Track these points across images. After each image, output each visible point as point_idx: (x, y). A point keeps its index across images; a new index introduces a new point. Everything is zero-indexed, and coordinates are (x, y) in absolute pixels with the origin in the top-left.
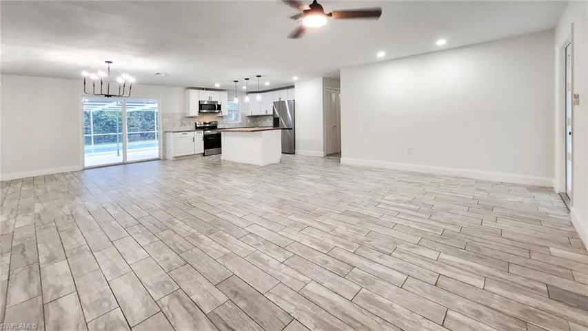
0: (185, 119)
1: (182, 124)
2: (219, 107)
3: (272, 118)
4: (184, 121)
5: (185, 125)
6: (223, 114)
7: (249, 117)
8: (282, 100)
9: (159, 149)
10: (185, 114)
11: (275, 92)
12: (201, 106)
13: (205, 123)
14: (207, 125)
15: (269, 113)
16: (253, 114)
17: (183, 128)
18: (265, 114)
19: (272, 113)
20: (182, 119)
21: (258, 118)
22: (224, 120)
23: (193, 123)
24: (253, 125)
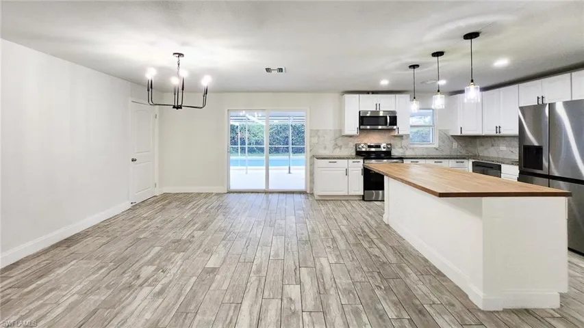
0: (340, 138)
1: (336, 146)
2: (394, 121)
3: (516, 143)
4: (340, 143)
5: (340, 147)
6: (401, 133)
7: (455, 137)
8: (547, 101)
9: (306, 169)
10: (341, 131)
11: (522, 86)
12: (363, 120)
13: (370, 147)
14: (373, 149)
15: (504, 132)
16: (465, 133)
17: (337, 153)
18: (493, 133)
19: (516, 132)
20: (336, 139)
21: (478, 141)
22: (404, 142)
23: (352, 144)
24: (464, 152)
